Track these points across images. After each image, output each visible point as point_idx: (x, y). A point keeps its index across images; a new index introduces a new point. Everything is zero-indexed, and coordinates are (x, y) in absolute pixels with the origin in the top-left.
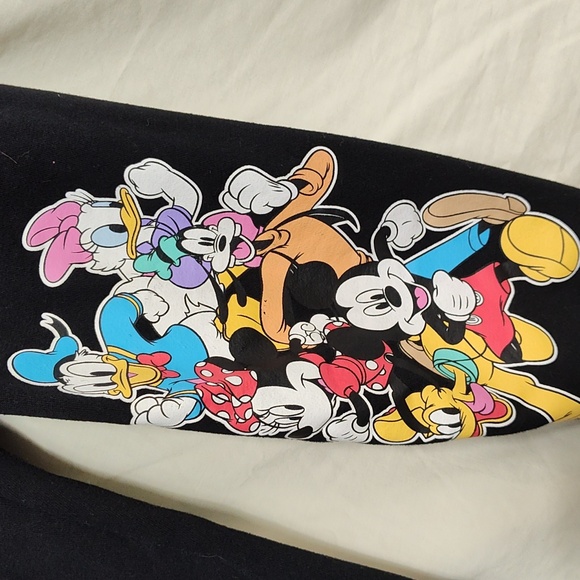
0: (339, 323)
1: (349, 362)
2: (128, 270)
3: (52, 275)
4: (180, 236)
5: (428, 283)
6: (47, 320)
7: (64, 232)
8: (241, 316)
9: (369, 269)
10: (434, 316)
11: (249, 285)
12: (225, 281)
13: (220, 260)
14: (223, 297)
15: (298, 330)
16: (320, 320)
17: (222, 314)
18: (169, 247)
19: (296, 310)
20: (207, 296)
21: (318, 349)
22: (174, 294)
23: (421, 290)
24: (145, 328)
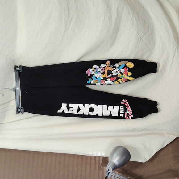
0: (112, 75)
1: (113, 78)
2: (94, 74)
3: (89, 75)
4: (98, 70)
5: (120, 70)
6: (89, 78)
7: (89, 72)
8: (104, 76)
9: (115, 70)
10: (121, 73)
11: (104, 73)
12: (102, 73)
13: (101, 71)
14: (102, 74)
15: (108, 76)
16: (110, 75)
17: (102, 76)
18: (97, 71)
19: (108, 74)
20: (101, 74)
21: (110, 77)
22: (98, 75)
23: (119, 71)
24: (96, 78)
